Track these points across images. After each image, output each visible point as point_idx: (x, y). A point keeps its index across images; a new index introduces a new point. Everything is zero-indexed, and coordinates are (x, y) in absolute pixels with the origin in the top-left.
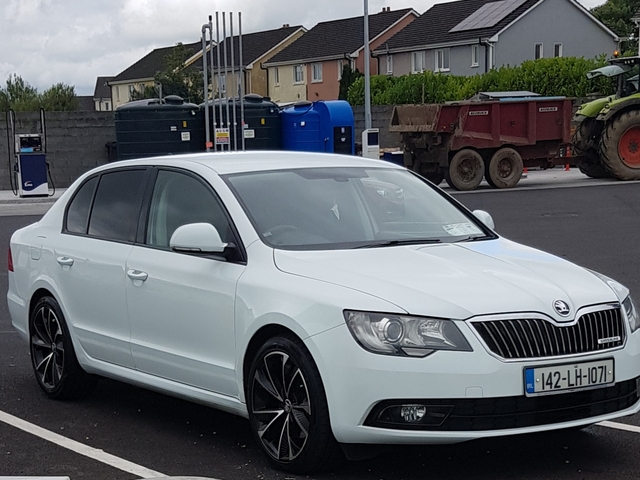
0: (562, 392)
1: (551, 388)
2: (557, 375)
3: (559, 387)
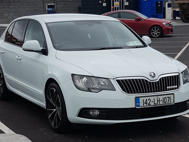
0: (151, 106)
1: (147, 105)
2: (149, 100)
3: (150, 104)
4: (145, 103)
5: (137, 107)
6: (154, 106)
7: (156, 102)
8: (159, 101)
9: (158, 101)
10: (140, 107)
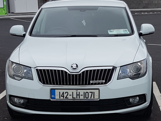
0: (69, 100)
1: (64, 98)
2: (67, 93)
3: (68, 98)
4: (62, 96)
5: (51, 100)
6: (72, 100)
7: (75, 96)
8: (79, 95)
9: (77, 95)
10: (55, 100)
